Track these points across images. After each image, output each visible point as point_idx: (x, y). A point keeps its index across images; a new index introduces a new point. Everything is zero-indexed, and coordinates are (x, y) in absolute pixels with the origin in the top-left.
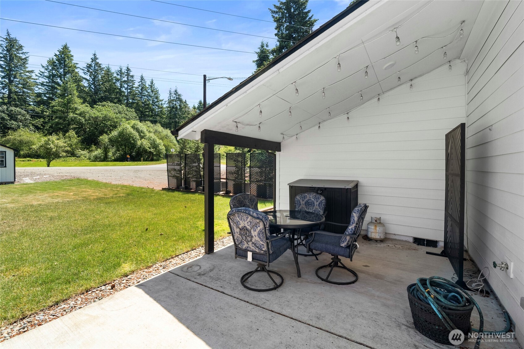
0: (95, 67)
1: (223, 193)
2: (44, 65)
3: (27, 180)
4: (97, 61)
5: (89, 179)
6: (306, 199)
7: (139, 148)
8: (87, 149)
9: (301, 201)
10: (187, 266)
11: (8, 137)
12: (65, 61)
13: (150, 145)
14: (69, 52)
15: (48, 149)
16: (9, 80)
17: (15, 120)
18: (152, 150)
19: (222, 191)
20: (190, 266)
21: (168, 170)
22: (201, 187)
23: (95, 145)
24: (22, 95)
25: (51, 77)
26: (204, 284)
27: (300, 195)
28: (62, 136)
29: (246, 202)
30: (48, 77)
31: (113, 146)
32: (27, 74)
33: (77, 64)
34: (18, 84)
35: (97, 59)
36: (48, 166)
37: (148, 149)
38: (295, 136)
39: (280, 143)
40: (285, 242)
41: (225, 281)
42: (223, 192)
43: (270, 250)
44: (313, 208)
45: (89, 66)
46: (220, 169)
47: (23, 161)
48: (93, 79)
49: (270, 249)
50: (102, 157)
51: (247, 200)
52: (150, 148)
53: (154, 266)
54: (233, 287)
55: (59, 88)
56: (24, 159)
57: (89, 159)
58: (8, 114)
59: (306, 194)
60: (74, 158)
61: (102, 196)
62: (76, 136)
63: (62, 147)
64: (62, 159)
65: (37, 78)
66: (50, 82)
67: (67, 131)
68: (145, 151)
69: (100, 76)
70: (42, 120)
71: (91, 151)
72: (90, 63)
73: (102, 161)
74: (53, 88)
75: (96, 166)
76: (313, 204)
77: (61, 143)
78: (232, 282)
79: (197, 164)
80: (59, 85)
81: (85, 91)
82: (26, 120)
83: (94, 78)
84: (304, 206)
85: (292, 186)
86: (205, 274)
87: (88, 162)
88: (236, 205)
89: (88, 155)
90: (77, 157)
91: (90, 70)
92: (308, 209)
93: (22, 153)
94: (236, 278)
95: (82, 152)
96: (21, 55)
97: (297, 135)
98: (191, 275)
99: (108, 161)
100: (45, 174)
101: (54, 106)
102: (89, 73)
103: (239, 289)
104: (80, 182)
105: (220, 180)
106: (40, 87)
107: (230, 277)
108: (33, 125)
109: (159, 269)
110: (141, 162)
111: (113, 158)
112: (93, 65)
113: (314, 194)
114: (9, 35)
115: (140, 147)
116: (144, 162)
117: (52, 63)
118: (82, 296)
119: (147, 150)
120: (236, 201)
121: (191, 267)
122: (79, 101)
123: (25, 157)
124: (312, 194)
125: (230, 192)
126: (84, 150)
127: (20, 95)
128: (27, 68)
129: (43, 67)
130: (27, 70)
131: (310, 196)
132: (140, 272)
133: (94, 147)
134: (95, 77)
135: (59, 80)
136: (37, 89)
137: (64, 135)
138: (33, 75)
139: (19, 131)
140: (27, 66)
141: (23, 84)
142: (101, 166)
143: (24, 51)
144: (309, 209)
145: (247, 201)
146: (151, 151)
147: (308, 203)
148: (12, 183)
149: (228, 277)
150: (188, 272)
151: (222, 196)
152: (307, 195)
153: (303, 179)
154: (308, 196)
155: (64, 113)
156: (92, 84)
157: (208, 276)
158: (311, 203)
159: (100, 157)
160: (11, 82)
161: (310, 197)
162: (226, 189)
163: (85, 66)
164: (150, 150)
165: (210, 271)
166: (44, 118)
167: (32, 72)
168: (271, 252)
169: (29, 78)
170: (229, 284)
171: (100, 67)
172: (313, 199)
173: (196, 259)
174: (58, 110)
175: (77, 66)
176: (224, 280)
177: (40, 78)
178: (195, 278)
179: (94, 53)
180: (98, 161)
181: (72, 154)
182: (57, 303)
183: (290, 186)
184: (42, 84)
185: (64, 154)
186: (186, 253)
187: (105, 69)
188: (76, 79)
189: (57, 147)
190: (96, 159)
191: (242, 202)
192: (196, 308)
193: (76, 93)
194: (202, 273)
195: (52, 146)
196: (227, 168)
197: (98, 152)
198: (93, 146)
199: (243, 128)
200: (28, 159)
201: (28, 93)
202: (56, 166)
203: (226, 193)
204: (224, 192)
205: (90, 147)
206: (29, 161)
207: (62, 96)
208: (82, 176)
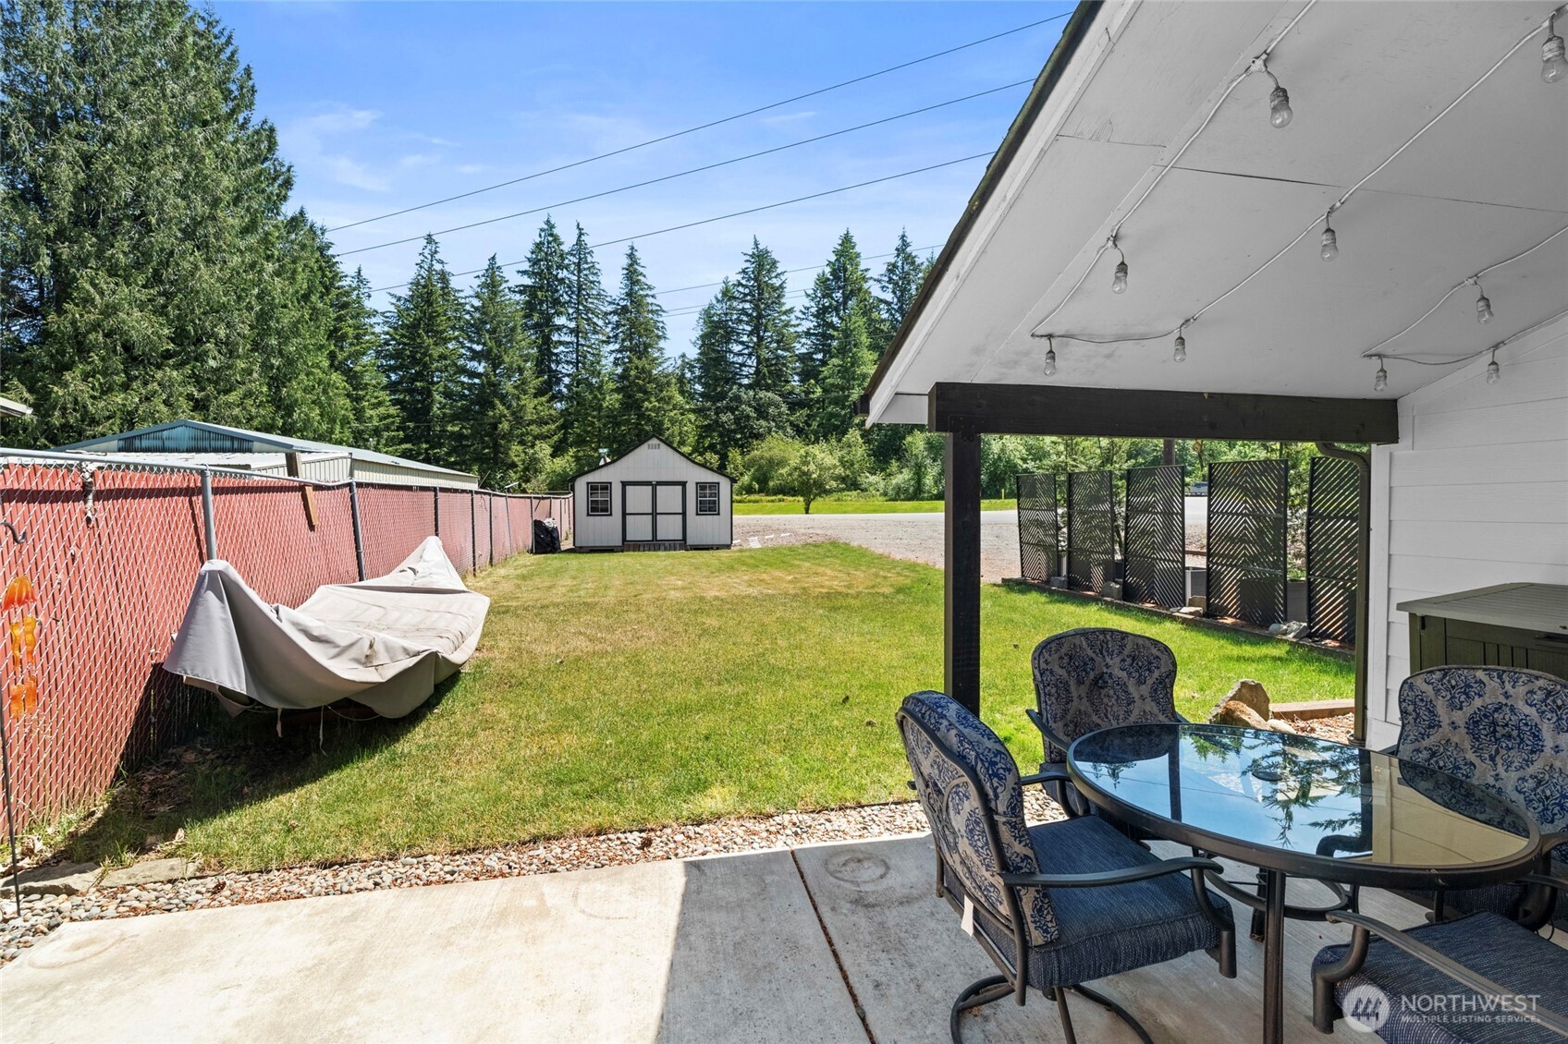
0: (903, 268)
1: (1191, 613)
2: (810, 292)
3: (755, 543)
4: (908, 250)
5: (855, 544)
6: (1478, 702)
7: (995, 462)
8: (883, 470)
9: (1441, 707)
10: (853, 851)
11: (753, 453)
12: (845, 270)
13: (1024, 451)
14: (853, 247)
15: (804, 473)
16: (758, 337)
17: (766, 419)
18: (1031, 465)
19: (1190, 605)
20: (861, 856)
21: (1020, 526)
22: (1117, 583)
23: (898, 460)
24: (776, 364)
25: (822, 313)
26: (839, 945)
27: (1438, 675)
28: (835, 444)
29: (1107, 666)
30: (816, 316)
31: (934, 460)
32: (784, 318)
33: (867, 270)
34: (770, 342)
35: (908, 245)
36: (807, 512)
37: (1020, 462)
38: (1488, 358)
39: (1394, 402)
40: (1172, 908)
41: (911, 966)
42: (1192, 609)
43: (1032, 926)
44: (1528, 762)
45: (892, 268)
46: (1183, 522)
47: (772, 501)
48: (900, 300)
49: (1029, 919)
50: (911, 490)
51: (1117, 660)
52: (1025, 460)
53: (778, 819)
54: (915, 1007)
55: (835, 333)
56: (773, 498)
57: (885, 494)
58: (755, 409)
59: (1480, 674)
60: (855, 493)
61: (839, 589)
62: (860, 441)
63: (830, 469)
64: (835, 496)
65: (798, 322)
66: (819, 325)
67: (845, 432)
68: (1012, 467)
69: (914, 287)
70: (805, 412)
71: (890, 475)
72: (893, 261)
73: (909, 500)
74: (825, 336)
75: (894, 512)
76: (1529, 740)
77: (830, 460)
78: (928, 985)
79: (1107, 506)
80: (836, 329)
81: (882, 331)
82: (780, 414)
83: (902, 295)
84: (1461, 737)
85: (1423, 618)
86: (874, 906)
87: (879, 501)
88: (1051, 672)
89: (882, 485)
90: (862, 490)
91: (894, 277)
92: (1492, 759)
93: (771, 484)
94: (958, 975)
95: (872, 479)
96: (774, 281)
97: (1496, 347)
98: (836, 889)
99: (922, 499)
100: (785, 531)
101: (826, 378)
102: (891, 286)
103: (928, 1032)
104: (834, 549)
105: (1183, 562)
106: (803, 340)
107: (944, 960)
108: (792, 424)
109: (781, 832)
110: (999, 501)
111: (935, 492)
112: (900, 264)
113: (1541, 683)
114: (756, 244)
115: (999, 458)
116: (1007, 501)
117: (822, 282)
118: (584, 841)
119: (1015, 466)
120: (1056, 656)
121: (859, 861)
122: (871, 357)
123: (775, 494)
124: (1524, 678)
125: (1223, 612)
126: (875, 474)
127: (772, 365)
128: (784, 304)
129: (808, 295)
130: (784, 309)
131: (1508, 686)
132: (735, 823)
133: (894, 464)
134: (903, 291)
135: (835, 320)
136: (798, 346)
137: (839, 441)
138: (792, 316)
139: (769, 438)
140: (783, 301)
141: (778, 342)
142: (906, 511)
143: (779, 271)
144: (1498, 759)
145: (1114, 662)
146: (1027, 469)
147: (1494, 723)
148: (728, 547)
149: (936, 954)
150: (838, 875)
151: (1184, 621)
152: (1485, 679)
153: (1532, 585)
154: (1492, 684)
155: (843, 389)
156: (897, 311)
157: (879, 919)
158: (1519, 728)
159: (907, 490)
160: (761, 339)
161: (1507, 695)
162: (1208, 599)
163: (883, 269)
164: (1025, 466)
165: (901, 903)
166: (810, 408)
167: (791, 311)
168: (1037, 937)
169: (787, 325)
170: (913, 986)
171: (913, 263)
172: (1532, 712)
173: (905, 836)
174: (833, 385)
175: (869, 275)
176: (914, 960)
177: (804, 322)
178: (833, 909)
179: (901, 234)
180: (901, 500)
181: (852, 484)
182: (535, 840)
183: (1412, 616)
184: (808, 334)
185: (834, 484)
186: (893, 807)
187: (923, 267)
188: (865, 306)
189: (821, 470)
190: (900, 495)
191: (1086, 664)
192: (735, 1023)
193: (865, 339)
194: (871, 899)
195: (812, 467)
196: (1209, 519)
197: (903, 477)
198: (893, 461)
199: (1109, 356)
200: (780, 496)
201: (784, 357)
202: (820, 513)
203: (1206, 615)
204: (1198, 609)
205: (887, 462)
206: (780, 501)
207: (843, 351)
208: (844, 536)
